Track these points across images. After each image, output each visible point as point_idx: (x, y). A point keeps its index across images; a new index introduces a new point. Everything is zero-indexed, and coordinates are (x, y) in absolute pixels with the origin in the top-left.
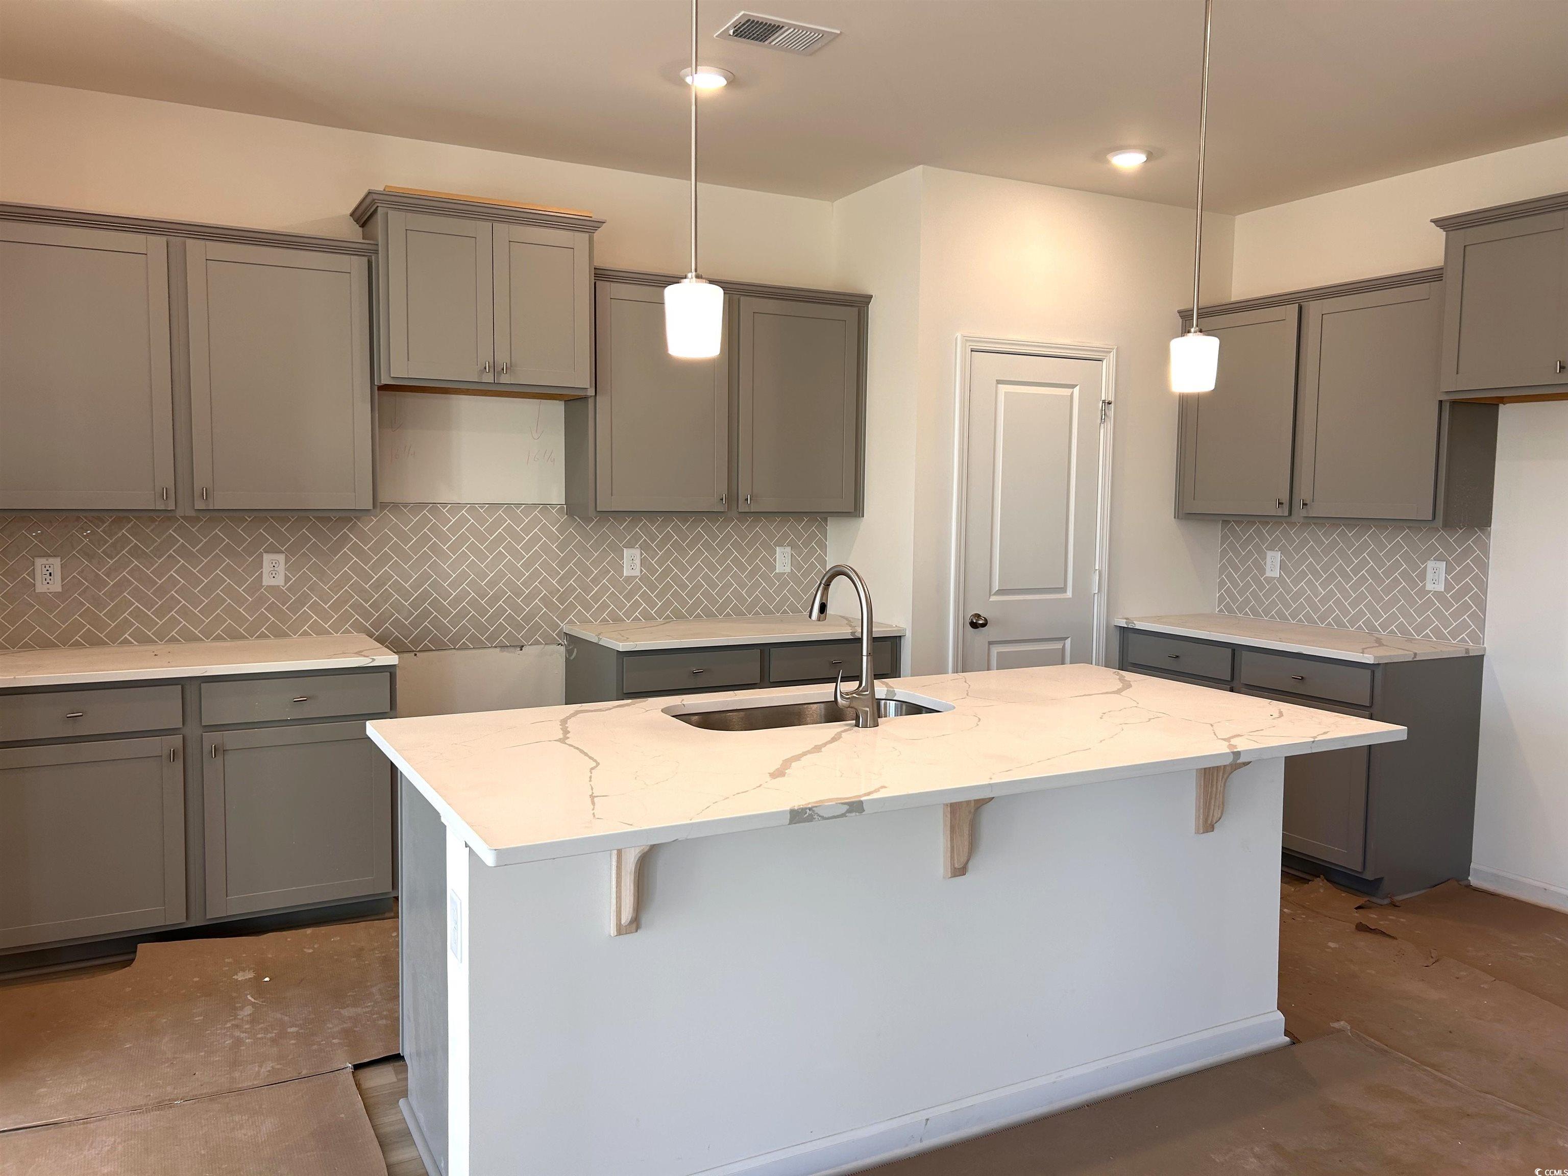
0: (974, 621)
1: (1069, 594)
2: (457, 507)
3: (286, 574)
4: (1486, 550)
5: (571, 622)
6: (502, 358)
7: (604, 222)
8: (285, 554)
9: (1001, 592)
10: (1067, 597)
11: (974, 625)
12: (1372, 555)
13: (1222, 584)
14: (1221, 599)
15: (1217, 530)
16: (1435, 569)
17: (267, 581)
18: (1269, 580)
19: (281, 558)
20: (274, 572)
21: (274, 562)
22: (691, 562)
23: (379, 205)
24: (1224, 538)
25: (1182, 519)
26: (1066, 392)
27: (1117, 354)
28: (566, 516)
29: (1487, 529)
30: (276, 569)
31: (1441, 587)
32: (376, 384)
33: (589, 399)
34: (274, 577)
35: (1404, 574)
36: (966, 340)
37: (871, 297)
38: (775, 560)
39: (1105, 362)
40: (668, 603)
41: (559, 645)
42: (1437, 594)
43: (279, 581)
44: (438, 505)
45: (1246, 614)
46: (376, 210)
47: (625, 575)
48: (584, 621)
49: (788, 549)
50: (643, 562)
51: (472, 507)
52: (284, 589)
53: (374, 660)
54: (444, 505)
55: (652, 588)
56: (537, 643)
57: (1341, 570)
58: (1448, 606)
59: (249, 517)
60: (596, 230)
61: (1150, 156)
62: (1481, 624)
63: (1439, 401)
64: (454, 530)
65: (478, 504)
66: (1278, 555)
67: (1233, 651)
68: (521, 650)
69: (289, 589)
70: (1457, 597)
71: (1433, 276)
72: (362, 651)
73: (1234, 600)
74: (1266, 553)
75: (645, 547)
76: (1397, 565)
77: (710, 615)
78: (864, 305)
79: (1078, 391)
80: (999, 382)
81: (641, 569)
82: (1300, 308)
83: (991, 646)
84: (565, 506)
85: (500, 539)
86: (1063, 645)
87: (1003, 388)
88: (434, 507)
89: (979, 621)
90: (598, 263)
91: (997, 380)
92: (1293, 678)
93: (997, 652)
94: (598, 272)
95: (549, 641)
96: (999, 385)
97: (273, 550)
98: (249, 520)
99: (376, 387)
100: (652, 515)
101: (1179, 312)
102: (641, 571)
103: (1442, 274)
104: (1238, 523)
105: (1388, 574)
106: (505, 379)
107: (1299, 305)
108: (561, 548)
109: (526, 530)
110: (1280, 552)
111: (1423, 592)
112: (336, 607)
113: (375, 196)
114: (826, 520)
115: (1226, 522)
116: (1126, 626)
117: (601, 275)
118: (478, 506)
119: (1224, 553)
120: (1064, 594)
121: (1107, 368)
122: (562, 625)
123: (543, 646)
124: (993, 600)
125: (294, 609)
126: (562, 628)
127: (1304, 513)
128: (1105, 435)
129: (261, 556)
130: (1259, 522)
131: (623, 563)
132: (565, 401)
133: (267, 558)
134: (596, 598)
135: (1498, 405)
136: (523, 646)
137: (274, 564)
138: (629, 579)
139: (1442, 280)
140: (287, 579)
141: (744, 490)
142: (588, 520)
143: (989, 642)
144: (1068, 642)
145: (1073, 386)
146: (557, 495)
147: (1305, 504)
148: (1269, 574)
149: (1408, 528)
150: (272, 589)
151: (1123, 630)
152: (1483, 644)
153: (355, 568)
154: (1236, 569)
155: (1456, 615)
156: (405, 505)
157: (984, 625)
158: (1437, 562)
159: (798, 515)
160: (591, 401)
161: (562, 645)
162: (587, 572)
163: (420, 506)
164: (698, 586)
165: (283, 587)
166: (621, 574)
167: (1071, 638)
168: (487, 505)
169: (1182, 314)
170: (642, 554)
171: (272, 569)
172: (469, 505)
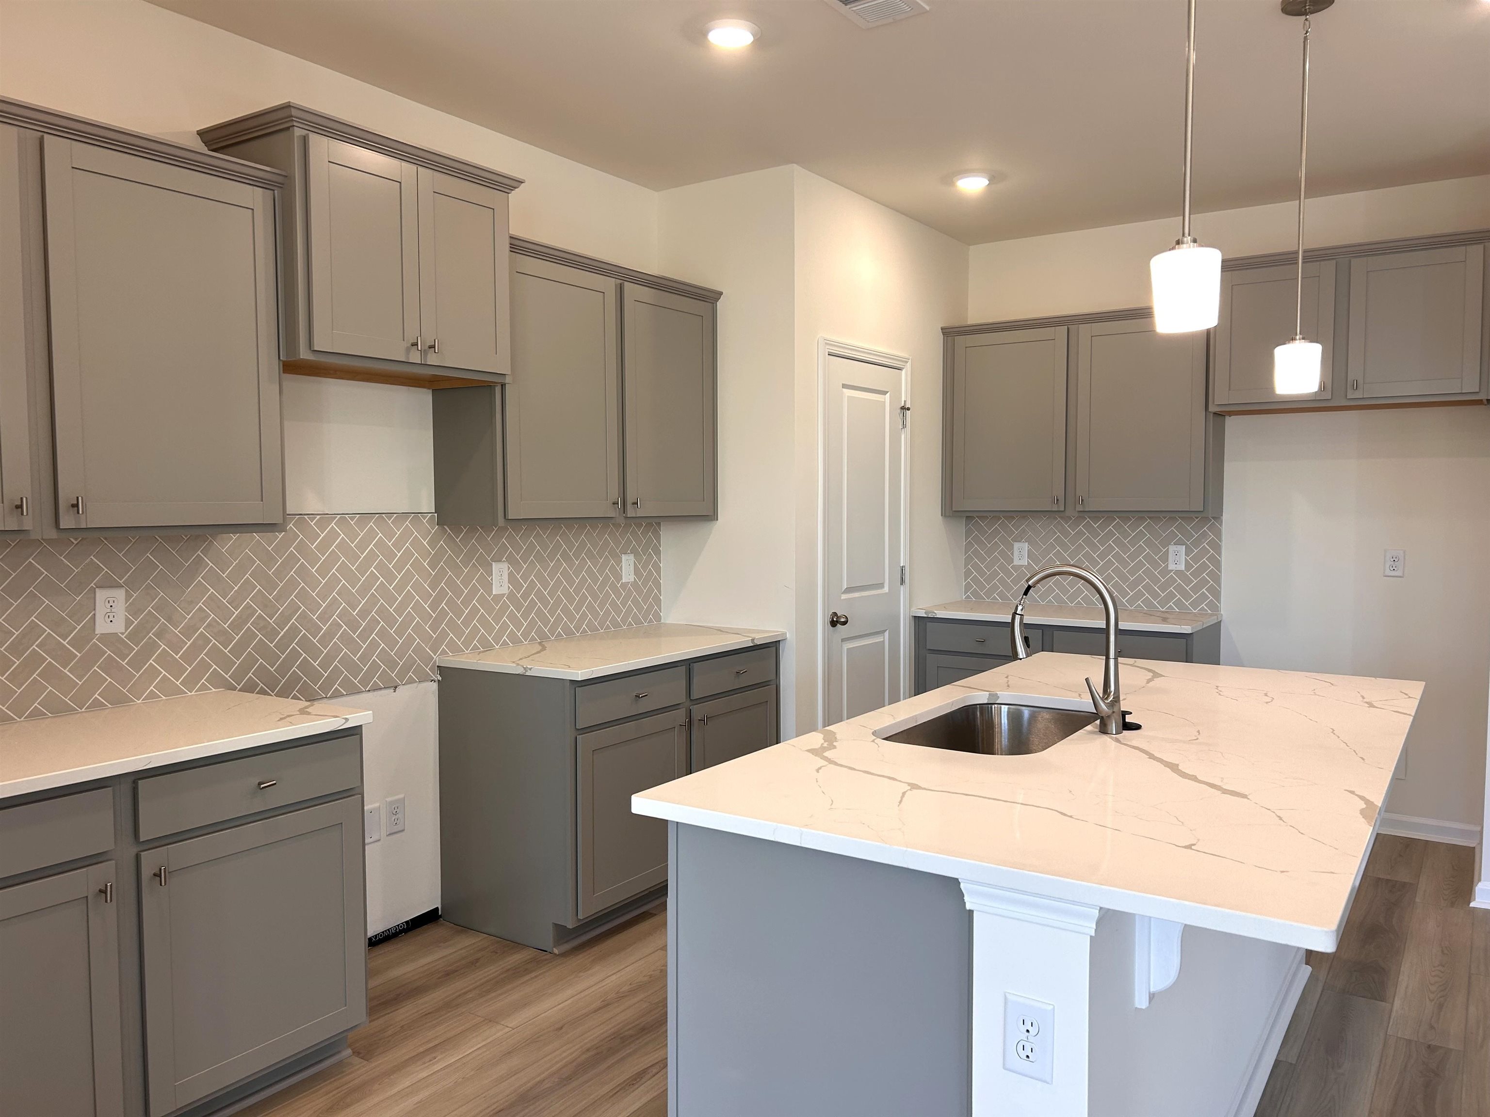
0: (835, 620)
1: (886, 589)
2: (325, 518)
3: (126, 615)
4: (1219, 535)
5: (446, 652)
6: (429, 334)
7: (522, 182)
8: (124, 589)
9: (849, 590)
10: (885, 592)
11: (834, 624)
12: (1117, 542)
13: (968, 574)
14: (968, 587)
15: (961, 527)
16: (1176, 552)
17: (102, 627)
18: (1016, 568)
19: (120, 594)
20: (111, 615)
21: (111, 600)
22: (551, 575)
23: (295, 124)
24: (968, 533)
25: (947, 516)
26: (882, 398)
27: (910, 366)
28: (437, 526)
30: (113, 610)
31: (1183, 567)
34: (111, 621)
35: (1148, 558)
36: (826, 343)
37: (721, 294)
38: (621, 569)
39: (904, 371)
40: (533, 623)
41: (431, 681)
42: (1178, 573)
43: (118, 627)
44: (306, 517)
45: (995, 598)
46: (278, 132)
47: (493, 593)
48: (456, 650)
49: (632, 557)
50: (512, 578)
51: (343, 518)
52: (123, 637)
53: (347, 720)
54: (311, 516)
55: (518, 606)
56: (411, 681)
57: (1087, 556)
58: (1188, 581)
59: (76, 539)
60: (513, 190)
61: (992, 181)
62: (1217, 594)
64: (323, 548)
65: (347, 514)
66: (1026, 546)
68: (394, 692)
69: (132, 636)
70: (1196, 574)
73: (982, 587)
74: (1013, 545)
75: (511, 561)
76: (1140, 550)
77: (569, 633)
78: (713, 300)
79: (889, 398)
80: (845, 386)
81: (508, 586)
82: (1068, 329)
83: (843, 643)
84: (436, 515)
85: (372, 556)
86: (884, 637)
87: (846, 392)
89: (839, 619)
90: (513, 231)
91: (842, 384)
93: (847, 649)
94: (514, 242)
95: (423, 678)
96: (843, 389)
97: (110, 584)
98: (75, 542)
101: (942, 329)
102: (509, 588)
104: (983, 518)
105: (1132, 557)
106: (431, 359)
107: (1067, 327)
108: (433, 565)
109: (398, 545)
110: (1027, 543)
111: (1165, 571)
112: (189, 657)
114: (659, 524)
116: (926, 616)
117: (515, 246)
118: (348, 517)
119: (969, 546)
120: (883, 590)
121: (905, 376)
122: (435, 657)
123: (417, 684)
124: (844, 598)
125: (137, 663)
126: (435, 660)
127: (1080, 508)
128: (904, 438)
129: (92, 593)
130: (1003, 517)
131: (492, 579)
132: (433, 390)
133: (101, 595)
134: (466, 623)
135: (1226, 417)
136: (396, 687)
137: (111, 603)
138: (497, 598)
140: (128, 623)
142: (457, 529)
144: (887, 634)
145: (885, 393)
146: (427, 503)
147: (1082, 500)
148: (1016, 562)
149: (1150, 518)
150: (110, 639)
151: (918, 619)
152: (1221, 612)
153: (211, 602)
154: (982, 560)
155: (1195, 589)
157: (845, 623)
158: (1178, 546)
160: (498, 390)
161: (435, 681)
162: (458, 592)
165: (123, 634)
166: (490, 594)
167: (888, 631)
168: (358, 516)
169: (944, 331)
170: (509, 568)
171: (109, 611)
172: (339, 516)
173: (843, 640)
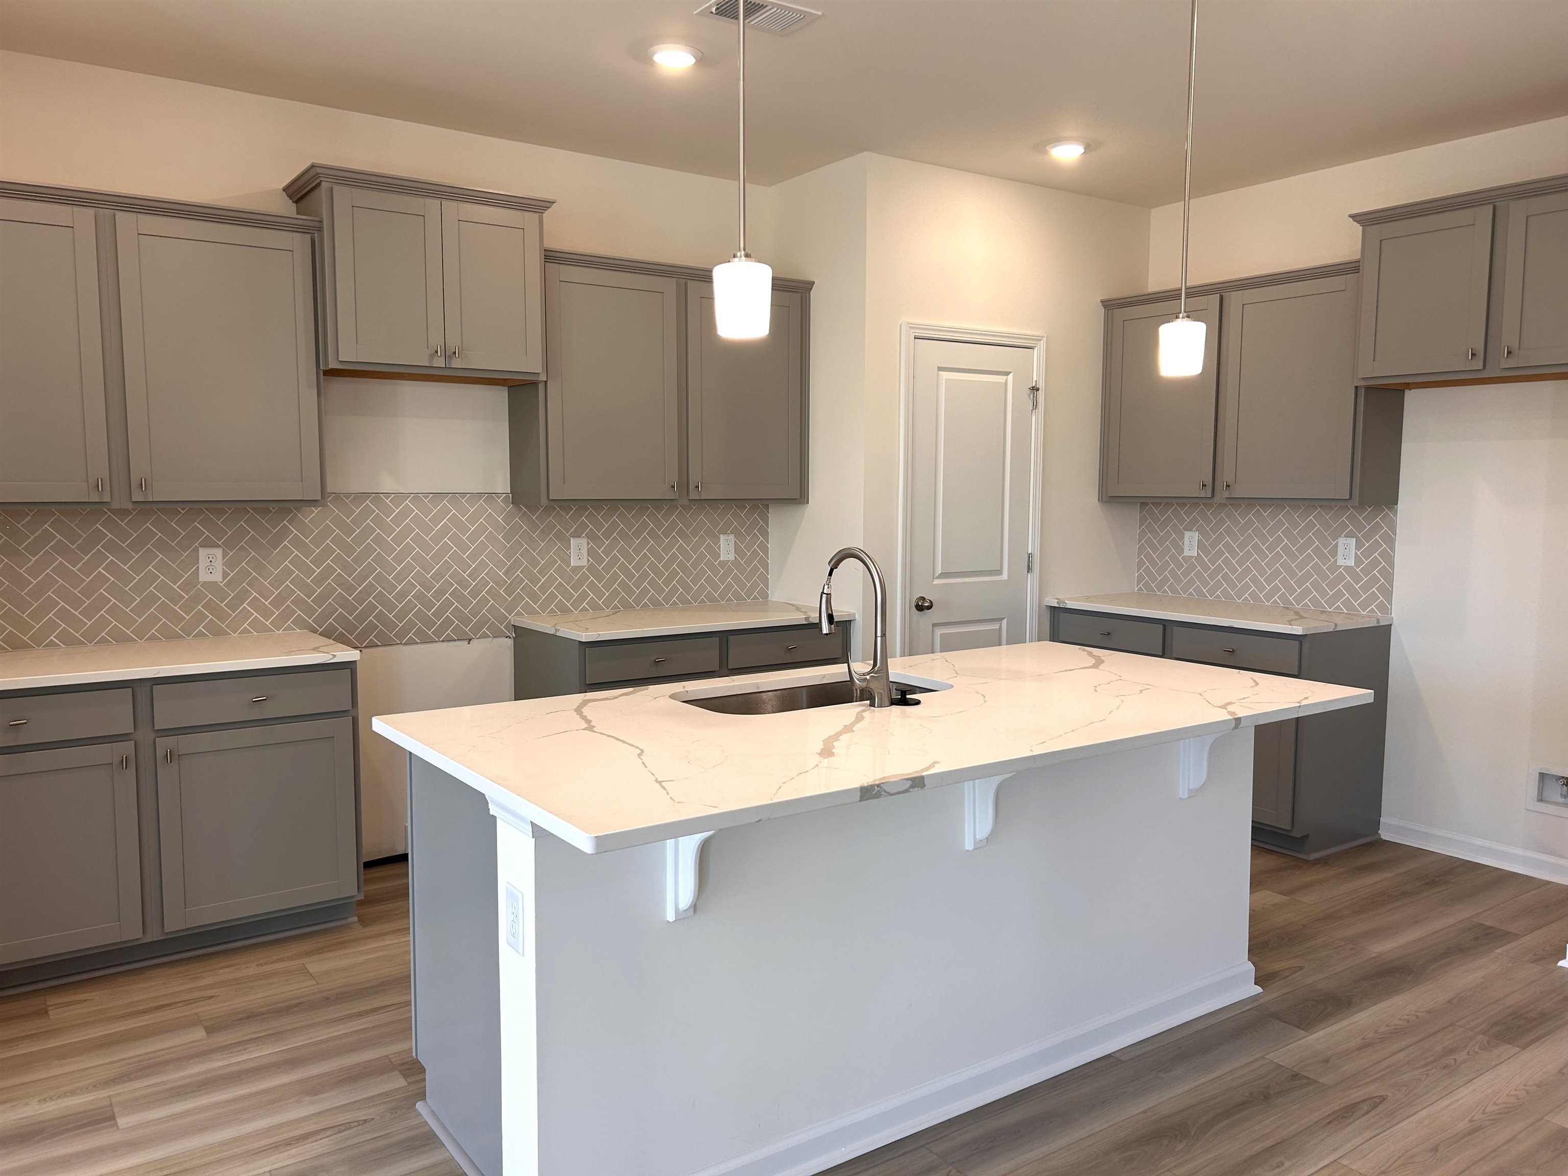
0: (920, 604)
1: (1005, 576)
2: (400, 497)
3: (223, 569)
4: (1393, 527)
5: (519, 614)
6: (453, 342)
7: (554, 203)
8: (222, 548)
9: (944, 575)
10: (1003, 579)
11: (920, 608)
12: (1287, 533)
13: (1140, 564)
14: (1140, 578)
15: (1135, 514)
16: (1346, 545)
17: (204, 577)
18: (1187, 559)
19: (218, 552)
20: (211, 568)
21: (211, 556)
22: (637, 551)
23: (322, 179)
24: (1142, 520)
25: (1106, 502)
26: (1001, 379)
27: (1047, 343)
28: (512, 506)
29: (1394, 507)
30: (213, 564)
31: (1351, 562)
32: (321, 368)
33: (539, 385)
34: (211, 573)
35: (1317, 551)
36: (910, 327)
37: (813, 283)
38: (719, 548)
39: (1036, 350)
40: (616, 593)
41: (507, 638)
42: (1347, 568)
43: (217, 577)
44: (381, 495)
45: (1165, 591)
46: (319, 184)
47: (572, 565)
48: (532, 612)
49: (732, 537)
50: (590, 552)
51: (416, 497)
52: (222, 585)
53: (334, 656)
54: (387, 494)
55: (599, 578)
56: (485, 636)
57: (1256, 547)
58: (1358, 579)
59: (183, 509)
60: (546, 210)
61: (1088, 148)
62: (1388, 594)
63: (1355, 387)
64: (397, 521)
65: (421, 493)
66: (1196, 535)
67: (1164, 626)
68: (469, 643)
69: (228, 585)
70: (1366, 571)
71: (1351, 268)
72: (318, 648)
73: (1154, 579)
74: (1184, 534)
75: (591, 537)
76: (1310, 542)
77: (657, 604)
78: (806, 291)
79: (1012, 378)
80: (940, 369)
81: (588, 559)
82: (1221, 298)
83: (934, 628)
84: (511, 495)
85: (446, 529)
86: (999, 625)
87: (945, 375)
88: (376, 497)
89: (925, 603)
90: (548, 244)
91: (938, 367)
92: (1224, 651)
93: (940, 634)
94: (548, 253)
95: (497, 634)
96: (940, 372)
97: (209, 544)
98: (183, 512)
99: (322, 372)
100: (597, 504)
101: (1102, 301)
102: (589, 561)
103: (1359, 267)
104: (1157, 505)
105: (1301, 550)
106: (456, 363)
107: (1220, 295)
108: (507, 538)
109: (472, 520)
110: (1197, 532)
111: (1334, 567)
112: (277, 603)
113: (319, 170)
114: (767, 507)
115: (1143, 504)
116: (1058, 606)
117: (551, 257)
118: (423, 496)
119: (1142, 534)
120: (1000, 576)
121: (1037, 355)
122: (510, 617)
123: (491, 639)
124: (936, 583)
125: (233, 606)
126: (510, 620)
127: (1226, 495)
128: (1036, 421)
129: (196, 550)
130: (1176, 504)
131: (570, 553)
132: (508, 387)
133: (203, 552)
134: (543, 589)
135: (1404, 390)
136: (470, 640)
137: (211, 559)
138: (576, 569)
139: (1359, 272)
140: (225, 574)
141: (694, 478)
142: (533, 508)
143: (933, 624)
144: (1004, 622)
145: (1007, 374)
146: (502, 484)
147: (1228, 486)
148: (1187, 553)
149: (1321, 506)
150: (211, 586)
151: (1053, 609)
152: (1391, 614)
153: (296, 562)
154: (1155, 549)
155: (1365, 588)
156: (347, 495)
157: (930, 607)
158: (1348, 539)
159: (739, 503)
160: (541, 387)
161: (510, 638)
162: (534, 562)
163: (362, 496)
164: (645, 575)
165: (221, 582)
166: (568, 564)
167: (1006, 619)
168: (431, 495)
169: (1105, 304)
170: (588, 544)
171: (209, 564)
172: (413, 495)
173: (934, 625)
